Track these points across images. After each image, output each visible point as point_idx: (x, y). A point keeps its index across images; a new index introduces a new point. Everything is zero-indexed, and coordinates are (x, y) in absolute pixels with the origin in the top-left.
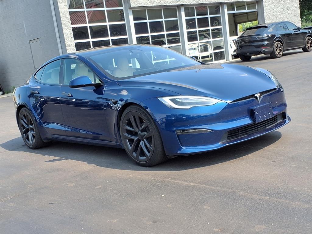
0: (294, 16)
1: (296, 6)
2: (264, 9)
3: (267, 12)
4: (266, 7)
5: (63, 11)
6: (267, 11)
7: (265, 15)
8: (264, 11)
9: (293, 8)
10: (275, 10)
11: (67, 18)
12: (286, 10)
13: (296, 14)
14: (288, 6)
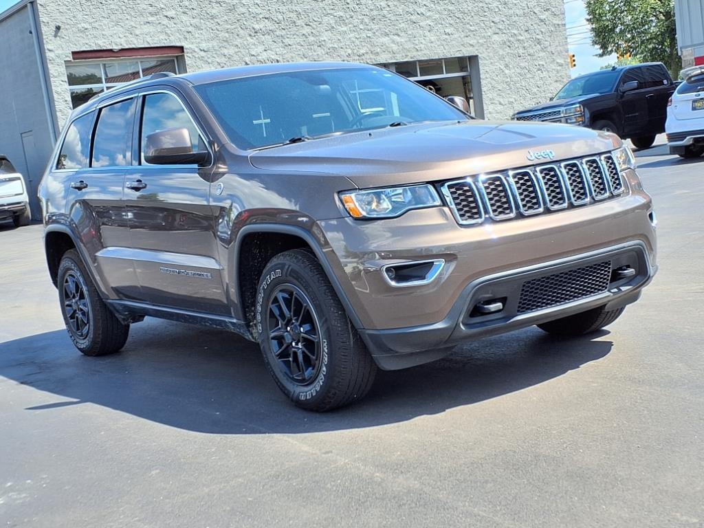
0: (556, 81)
1: (561, 61)
2: (481, 72)
3: (487, 78)
4: (485, 68)
5: (59, 90)
6: (488, 76)
7: (483, 82)
8: (481, 76)
9: (553, 66)
10: (507, 71)
11: (66, 101)
12: (535, 70)
13: (560, 78)
14: (541, 63)
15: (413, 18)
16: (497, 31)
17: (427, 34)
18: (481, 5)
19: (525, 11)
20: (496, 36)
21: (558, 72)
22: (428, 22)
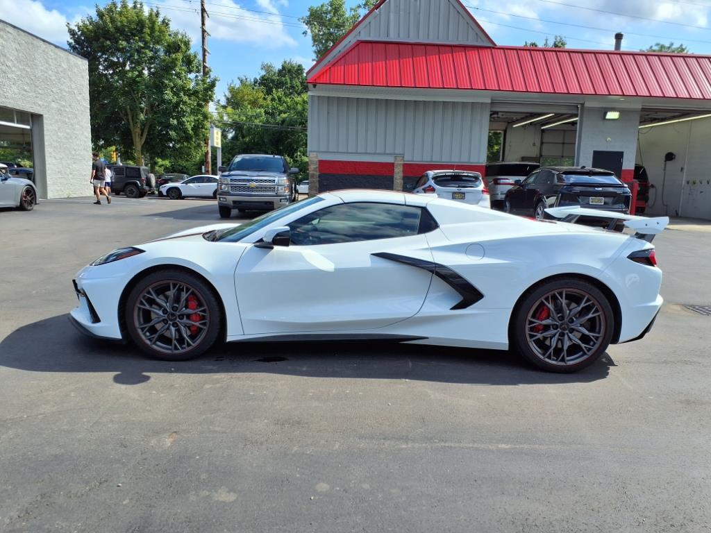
2: (45, 130)
3: (48, 135)
4: (47, 127)
7: (46, 138)
8: (45, 132)
9: (83, 137)
14: (77, 133)
15: (4, 68)
16: (54, 99)
17: (13, 86)
18: (46, 75)
19: (70, 90)
20: (53, 105)
21: (85, 142)
22: (13, 75)
